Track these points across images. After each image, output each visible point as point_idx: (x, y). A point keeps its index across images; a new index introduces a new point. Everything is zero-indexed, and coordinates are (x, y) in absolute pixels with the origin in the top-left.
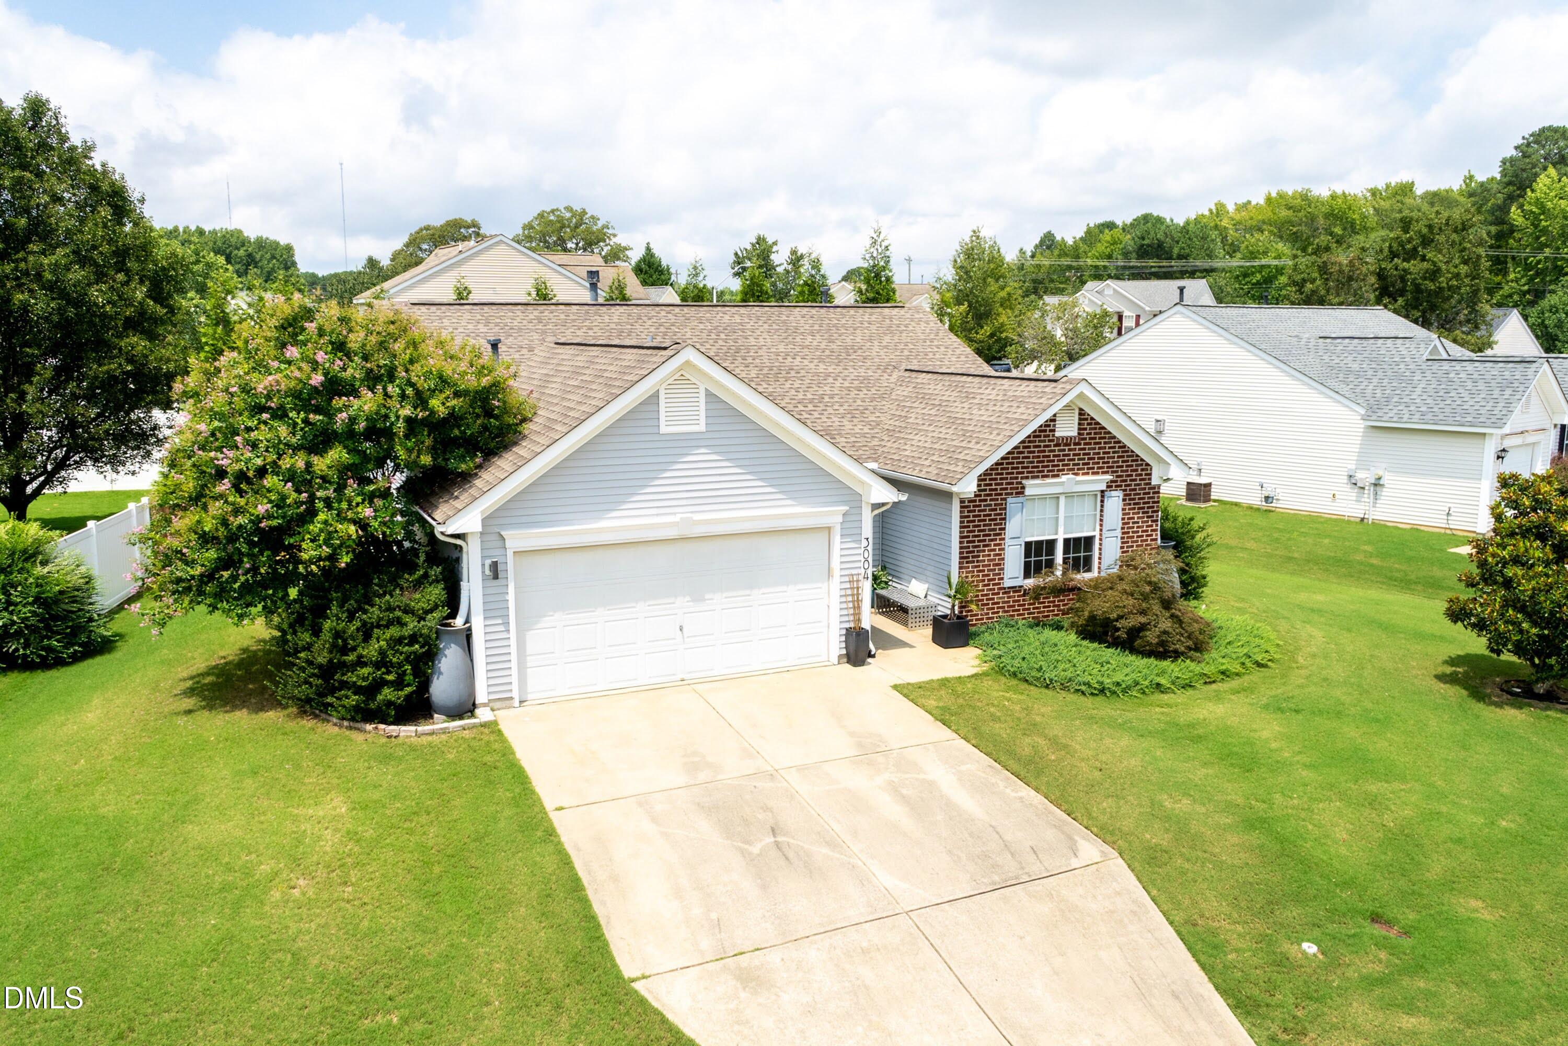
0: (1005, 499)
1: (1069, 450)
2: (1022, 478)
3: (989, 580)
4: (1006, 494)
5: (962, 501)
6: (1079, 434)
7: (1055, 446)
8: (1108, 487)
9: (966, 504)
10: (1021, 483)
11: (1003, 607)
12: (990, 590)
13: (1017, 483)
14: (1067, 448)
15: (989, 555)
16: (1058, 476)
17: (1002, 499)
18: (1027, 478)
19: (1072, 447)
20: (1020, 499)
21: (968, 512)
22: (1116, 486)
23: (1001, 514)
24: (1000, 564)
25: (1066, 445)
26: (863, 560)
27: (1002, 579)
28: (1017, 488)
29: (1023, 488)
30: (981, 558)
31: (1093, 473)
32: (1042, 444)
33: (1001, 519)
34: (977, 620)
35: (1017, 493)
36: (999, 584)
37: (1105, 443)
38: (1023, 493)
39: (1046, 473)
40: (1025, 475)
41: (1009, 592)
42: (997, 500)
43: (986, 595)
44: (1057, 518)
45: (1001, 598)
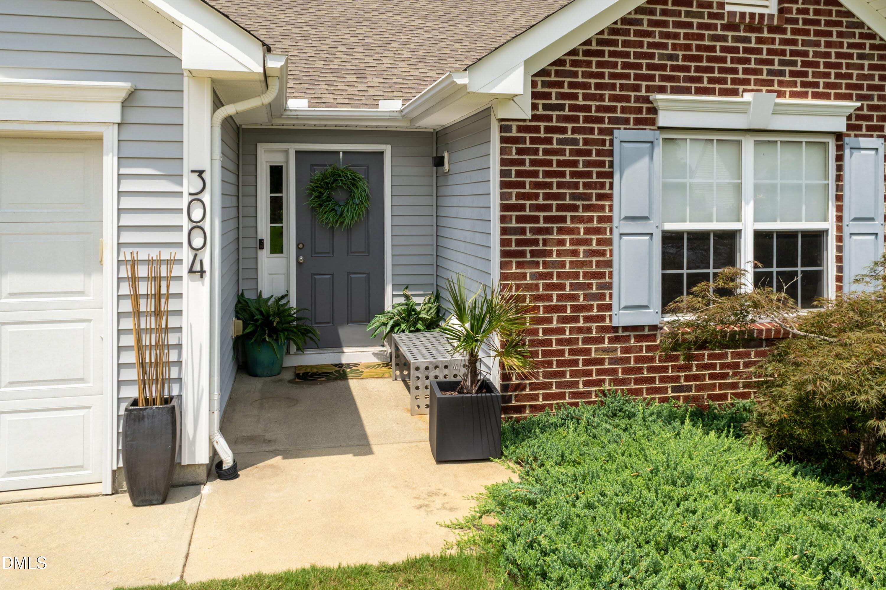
0: (610, 132)
1: (759, 40)
2: (649, 89)
3: (575, 309)
4: (612, 120)
5: (504, 129)
6: (781, 11)
7: (725, 27)
8: (850, 127)
9: (514, 133)
10: (647, 100)
11: (614, 372)
12: (580, 330)
13: (638, 99)
14: (753, 36)
15: (575, 253)
16: (734, 93)
17: (601, 131)
18: (662, 90)
19: (766, 34)
20: (647, 134)
21: (520, 151)
22: (869, 128)
23: (602, 164)
24: (602, 275)
25: (751, 28)
26: (186, 226)
27: (609, 308)
28: (640, 110)
29: (654, 111)
30: (555, 258)
31: (816, 96)
32: (695, 21)
33: (600, 175)
34: (546, 397)
35: (638, 121)
36: (602, 319)
37: (840, 34)
38: (652, 122)
39: (705, 84)
40: (657, 83)
41: (627, 339)
42: (591, 131)
43: (569, 342)
44: (738, 188)
45: (605, 350)
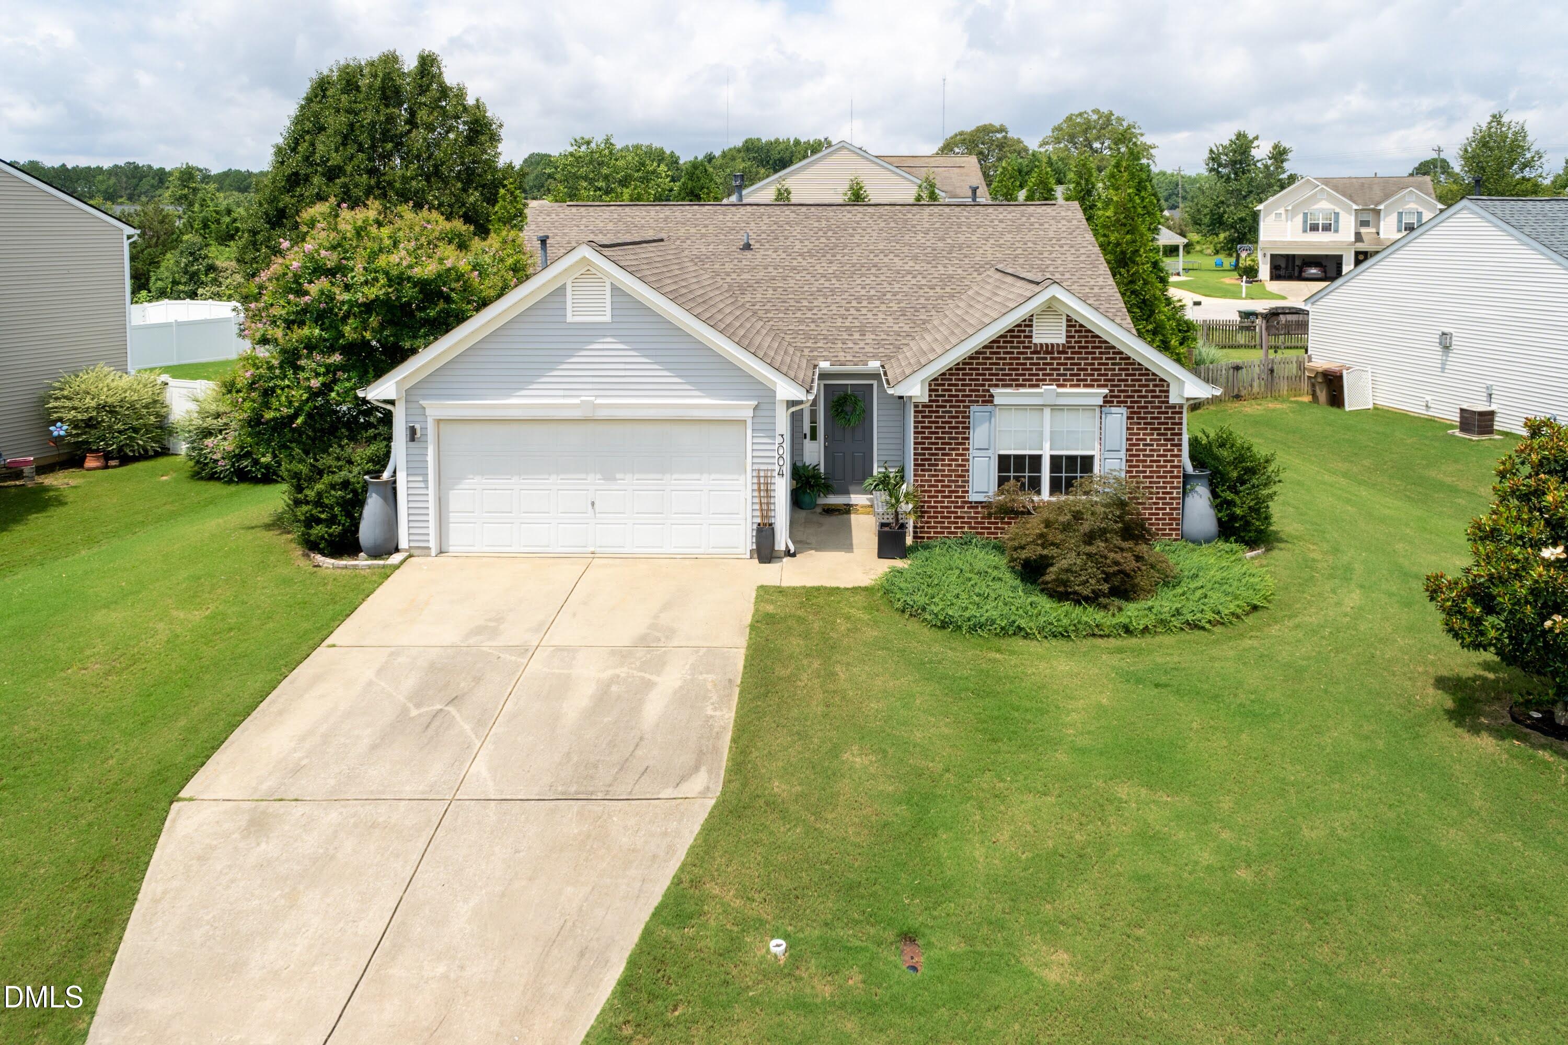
0: (968, 407)
1: (1052, 358)
2: (989, 386)
3: (950, 492)
4: (969, 401)
5: (916, 406)
6: (1067, 342)
7: (1032, 353)
8: (1105, 402)
9: (920, 408)
10: (988, 391)
11: (970, 523)
12: (952, 502)
13: (983, 391)
14: (1048, 356)
15: (950, 465)
16: (1037, 386)
17: (964, 407)
18: (997, 386)
19: (1056, 355)
20: (989, 408)
21: (923, 417)
22: (1118, 402)
23: (965, 423)
24: (964, 476)
25: (1047, 352)
26: (777, 456)
27: (967, 492)
28: (985, 396)
29: (992, 396)
30: (940, 467)
31: (1085, 386)
32: (1015, 351)
33: (963, 428)
34: (935, 533)
35: (983, 402)
36: (964, 497)
37: (1101, 353)
38: (992, 402)
39: (1021, 382)
40: (994, 382)
41: (977, 507)
42: (959, 407)
43: (947, 507)
44: (1041, 433)
45: (966, 512)
